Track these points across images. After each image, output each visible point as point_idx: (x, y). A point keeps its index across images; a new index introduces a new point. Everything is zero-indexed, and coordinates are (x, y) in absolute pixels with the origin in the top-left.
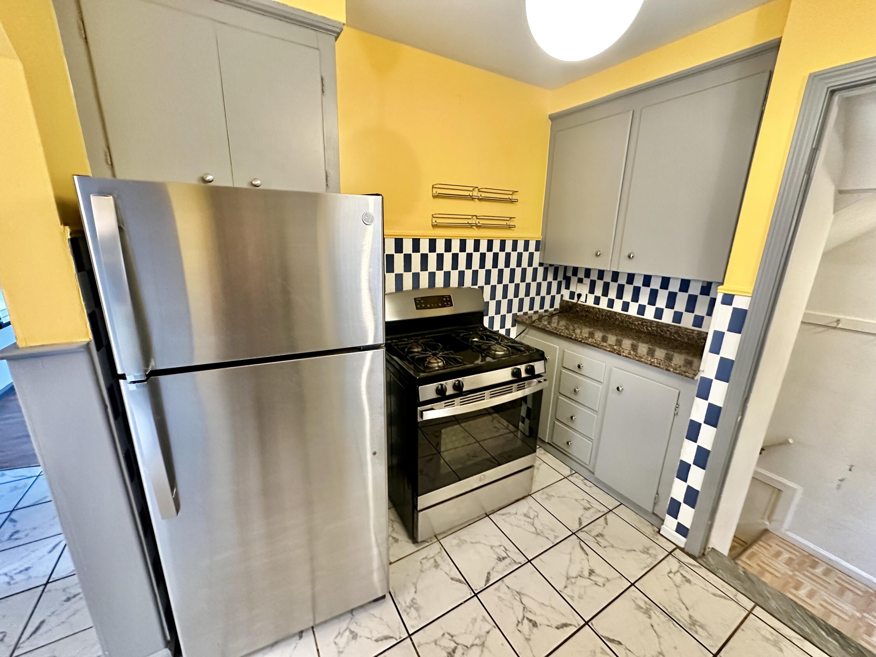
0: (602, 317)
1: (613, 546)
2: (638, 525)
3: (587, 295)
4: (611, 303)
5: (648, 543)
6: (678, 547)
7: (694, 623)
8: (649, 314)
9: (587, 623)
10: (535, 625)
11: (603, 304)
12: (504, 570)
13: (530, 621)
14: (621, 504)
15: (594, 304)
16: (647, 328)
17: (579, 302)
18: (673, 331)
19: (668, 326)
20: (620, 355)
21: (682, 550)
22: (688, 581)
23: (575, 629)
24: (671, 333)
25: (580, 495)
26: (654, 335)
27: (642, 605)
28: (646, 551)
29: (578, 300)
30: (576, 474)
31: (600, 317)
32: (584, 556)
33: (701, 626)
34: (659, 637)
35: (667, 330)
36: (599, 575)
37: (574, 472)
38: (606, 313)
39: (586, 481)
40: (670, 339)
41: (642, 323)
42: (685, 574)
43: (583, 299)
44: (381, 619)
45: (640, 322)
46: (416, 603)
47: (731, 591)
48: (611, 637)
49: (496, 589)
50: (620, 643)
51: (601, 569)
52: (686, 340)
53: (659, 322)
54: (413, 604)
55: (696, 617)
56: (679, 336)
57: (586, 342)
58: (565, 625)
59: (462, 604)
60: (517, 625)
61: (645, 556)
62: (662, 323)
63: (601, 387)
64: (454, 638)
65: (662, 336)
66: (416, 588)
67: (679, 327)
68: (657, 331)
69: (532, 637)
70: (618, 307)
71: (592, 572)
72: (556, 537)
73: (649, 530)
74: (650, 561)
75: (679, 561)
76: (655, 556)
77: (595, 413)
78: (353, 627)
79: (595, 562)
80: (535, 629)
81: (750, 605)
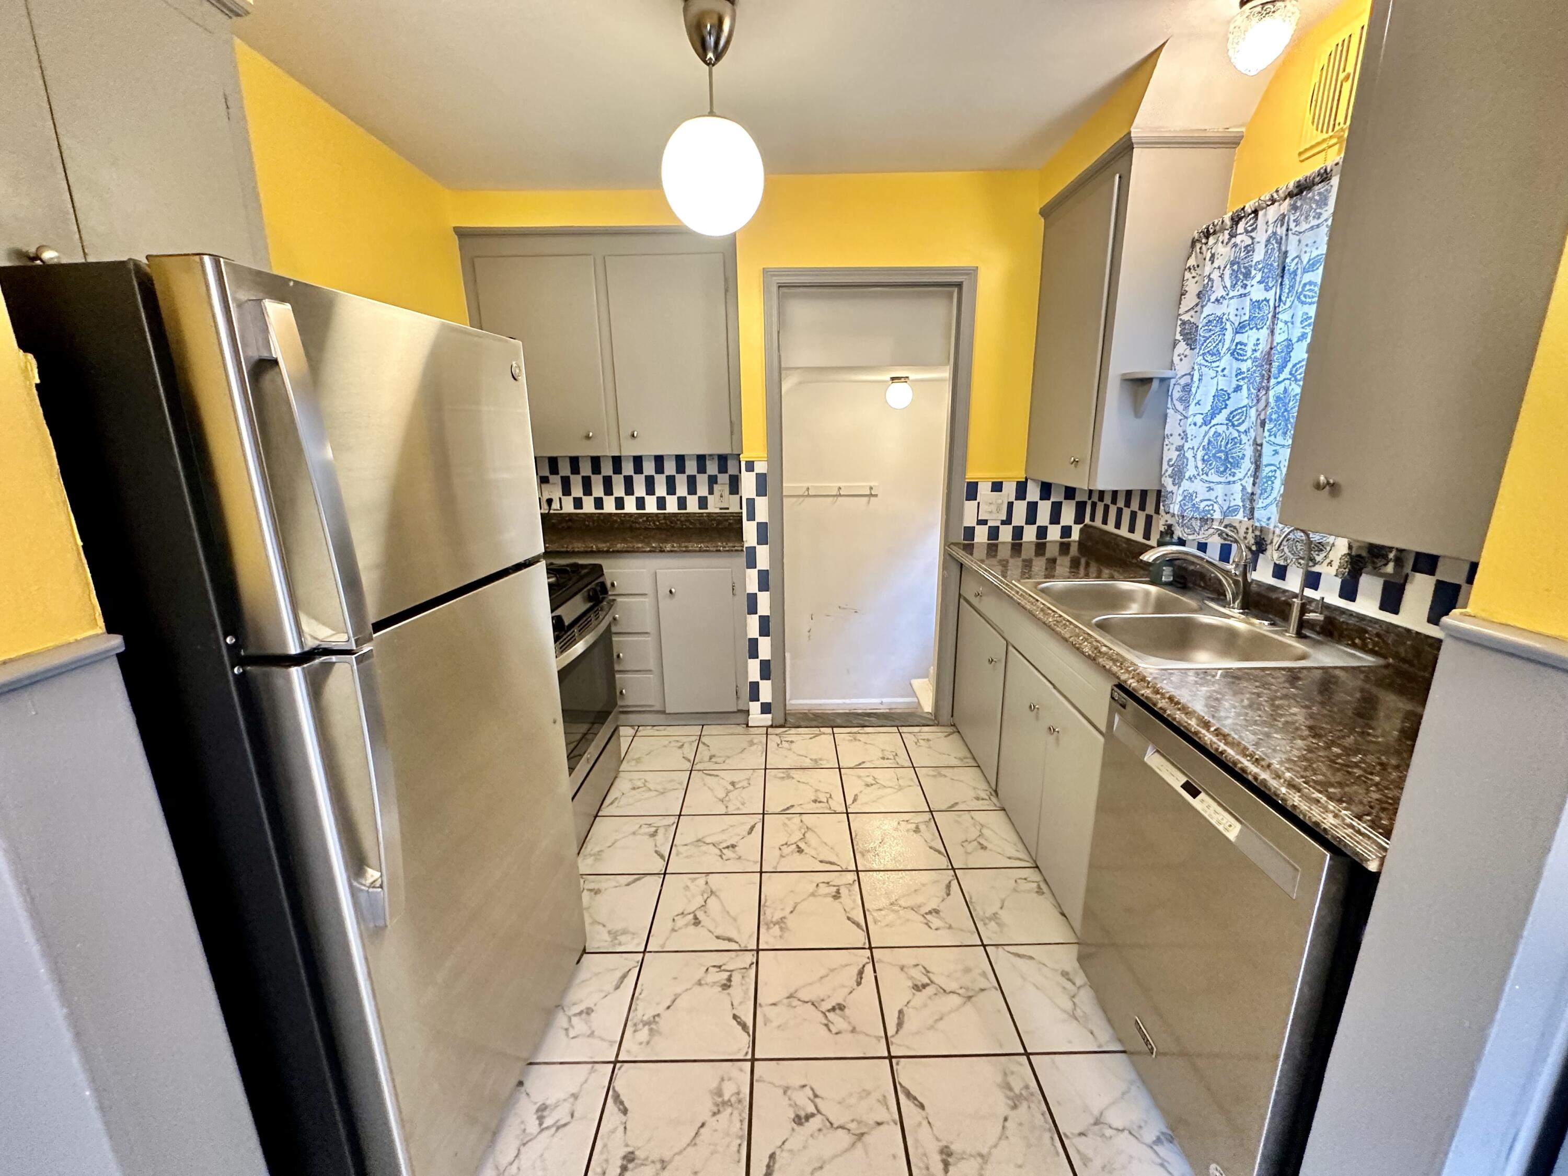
0: (594, 523)
1: (729, 757)
2: (731, 731)
3: (560, 499)
4: (599, 503)
5: (749, 738)
6: (767, 727)
7: (816, 761)
8: (651, 506)
9: (764, 814)
10: (733, 846)
11: (589, 506)
12: (667, 839)
13: (728, 847)
14: (703, 726)
15: (575, 508)
16: (654, 523)
17: (552, 512)
18: (683, 519)
19: (675, 515)
20: (664, 551)
21: (772, 726)
22: (792, 742)
23: (761, 824)
24: (682, 522)
25: (665, 741)
26: (664, 529)
27: (782, 775)
28: (752, 743)
29: (550, 509)
30: (640, 728)
31: (591, 523)
32: (716, 779)
33: (821, 760)
34: (807, 783)
35: (678, 520)
36: (740, 781)
37: (636, 728)
38: (598, 517)
39: (655, 728)
40: (682, 529)
41: (647, 518)
42: (787, 739)
43: (556, 505)
44: (596, 975)
45: (645, 518)
46: (617, 931)
47: (816, 730)
48: (785, 807)
49: (677, 855)
50: (792, 806)
51: (735, 776)
52: (698, 526)
53: (665, 513)
54: (614, 935)
55: (814, 757)
56: (691, 523)
57: (615, 549)
58: (752, 828)
59: (661, 890)
60: (722, 858)
61: (755, 747)
62: (669, 514)
63: (647, 600)
64: (686, 912)
65: (673, 528)
66: (599, 923)
67: (687, 513)
68: (666, 523)
69: (740, 854)
70: (609, 506)
71: (733, 784)
72: (681, 783)
73: (741, 729)
74: (761, 748)
75: (776, 735)
76: (761, 742)
77: (647, 635)
78: (576, 1010)
79: (729, 776)
80: (737, 849)
81: (829, 730)
